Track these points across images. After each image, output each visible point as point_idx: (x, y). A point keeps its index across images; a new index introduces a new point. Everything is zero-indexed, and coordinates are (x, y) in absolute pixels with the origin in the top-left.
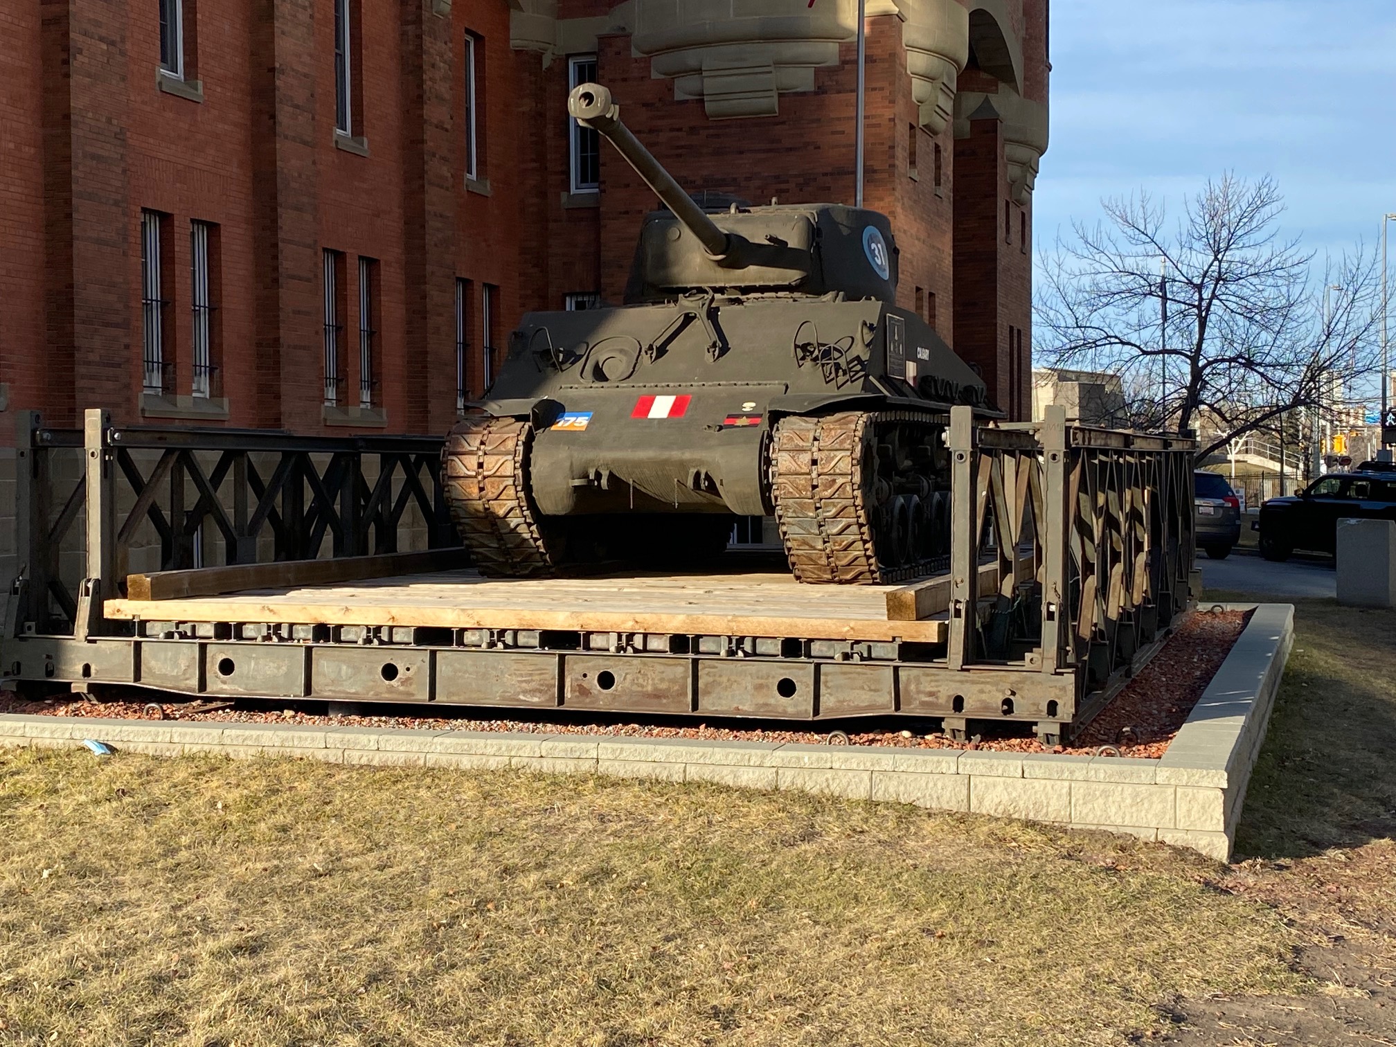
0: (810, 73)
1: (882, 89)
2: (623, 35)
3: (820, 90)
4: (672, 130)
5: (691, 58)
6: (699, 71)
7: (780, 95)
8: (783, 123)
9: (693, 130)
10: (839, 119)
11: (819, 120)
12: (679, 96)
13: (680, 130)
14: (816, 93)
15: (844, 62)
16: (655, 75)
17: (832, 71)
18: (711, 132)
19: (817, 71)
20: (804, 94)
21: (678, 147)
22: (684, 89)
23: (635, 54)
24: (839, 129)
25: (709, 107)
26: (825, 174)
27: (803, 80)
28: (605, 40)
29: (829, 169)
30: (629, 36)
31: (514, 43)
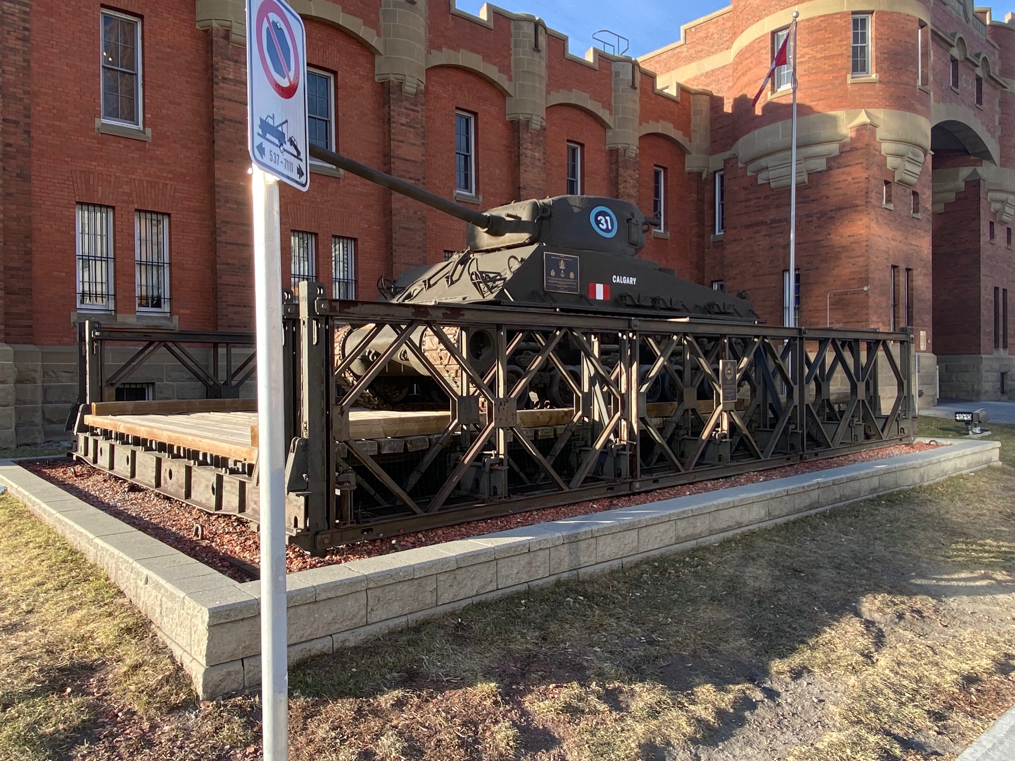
0: (824, 161)
1: (861, 163)
2: (735, 157)
3: (829, 168)
4: (756, 199)
5: (763, 162)
6: (767, 168)
7: (809, 174)
8: (810, 188)
9: (766, 197)
10: (839, 182)
11: (828, 184)
12: (760, 182)
13: (760, 198)
14: (827, 170)
15: (842, 153)
16: (749, 174)
17: (835, 158)
18: (775, 197)
19: (827, 159)
20: (820, 172)
21: (759, 206)
22: (761, 179)
23: (740, 165)
24: (839, 186)
25: (773, 185)
26: (831, 211)
27: (820, 165)
28: (726, 161)
29: (834, 208)
30: (737, 157)
31: (687, 169)
